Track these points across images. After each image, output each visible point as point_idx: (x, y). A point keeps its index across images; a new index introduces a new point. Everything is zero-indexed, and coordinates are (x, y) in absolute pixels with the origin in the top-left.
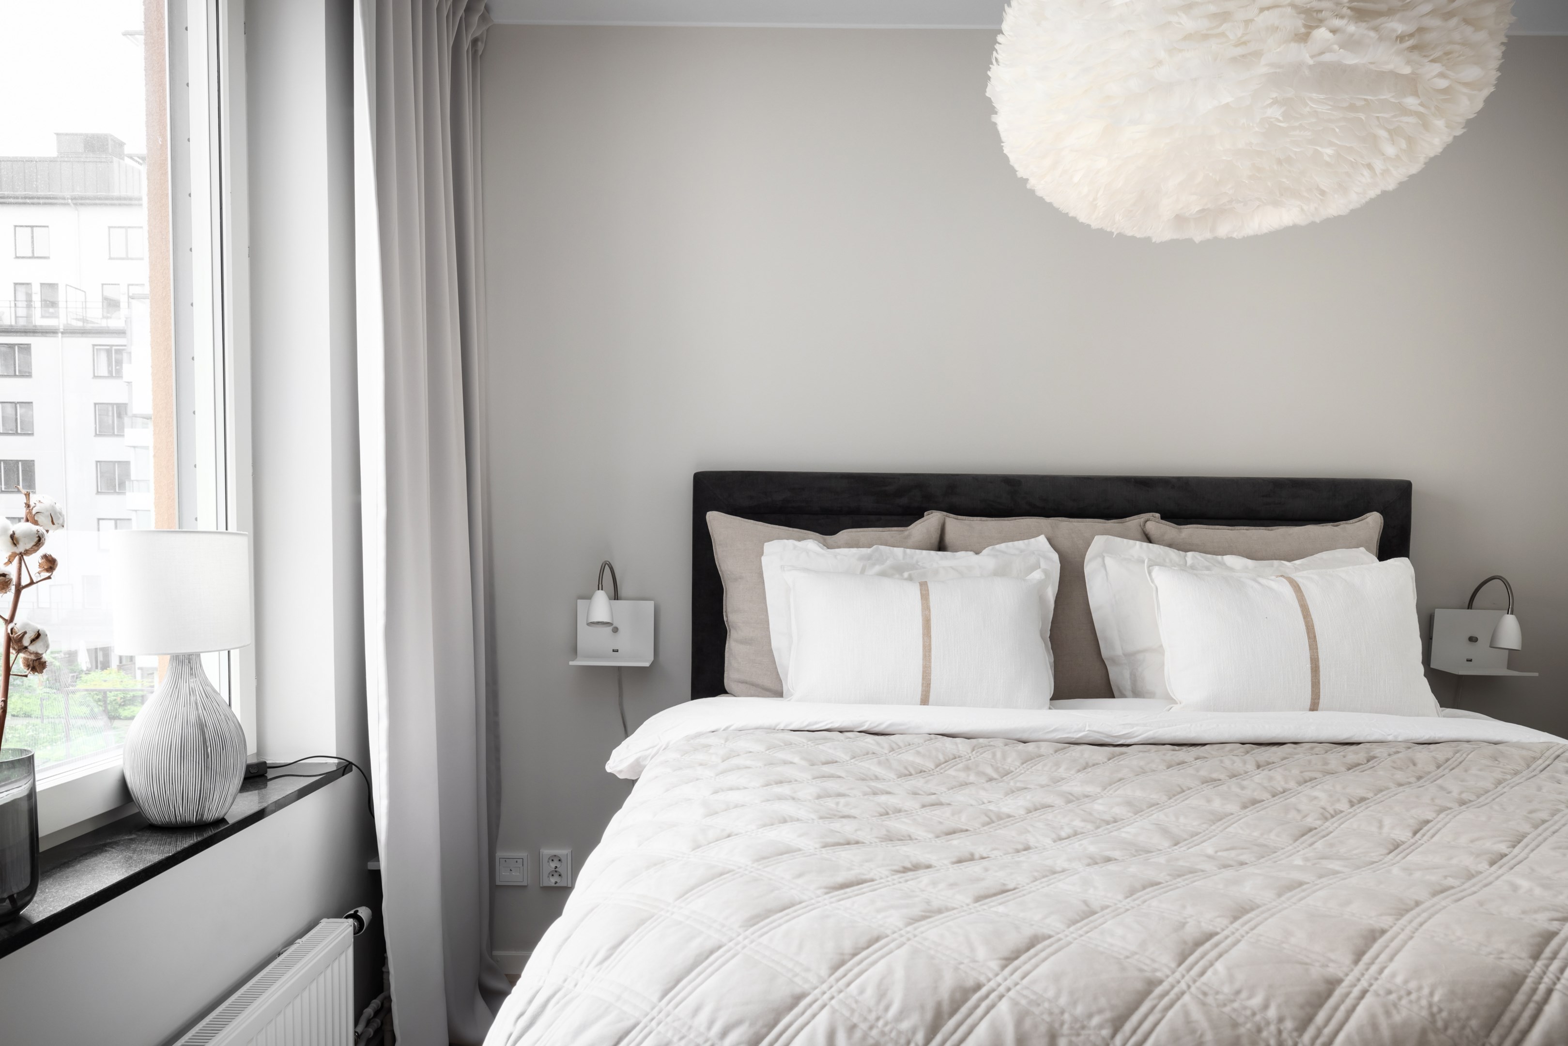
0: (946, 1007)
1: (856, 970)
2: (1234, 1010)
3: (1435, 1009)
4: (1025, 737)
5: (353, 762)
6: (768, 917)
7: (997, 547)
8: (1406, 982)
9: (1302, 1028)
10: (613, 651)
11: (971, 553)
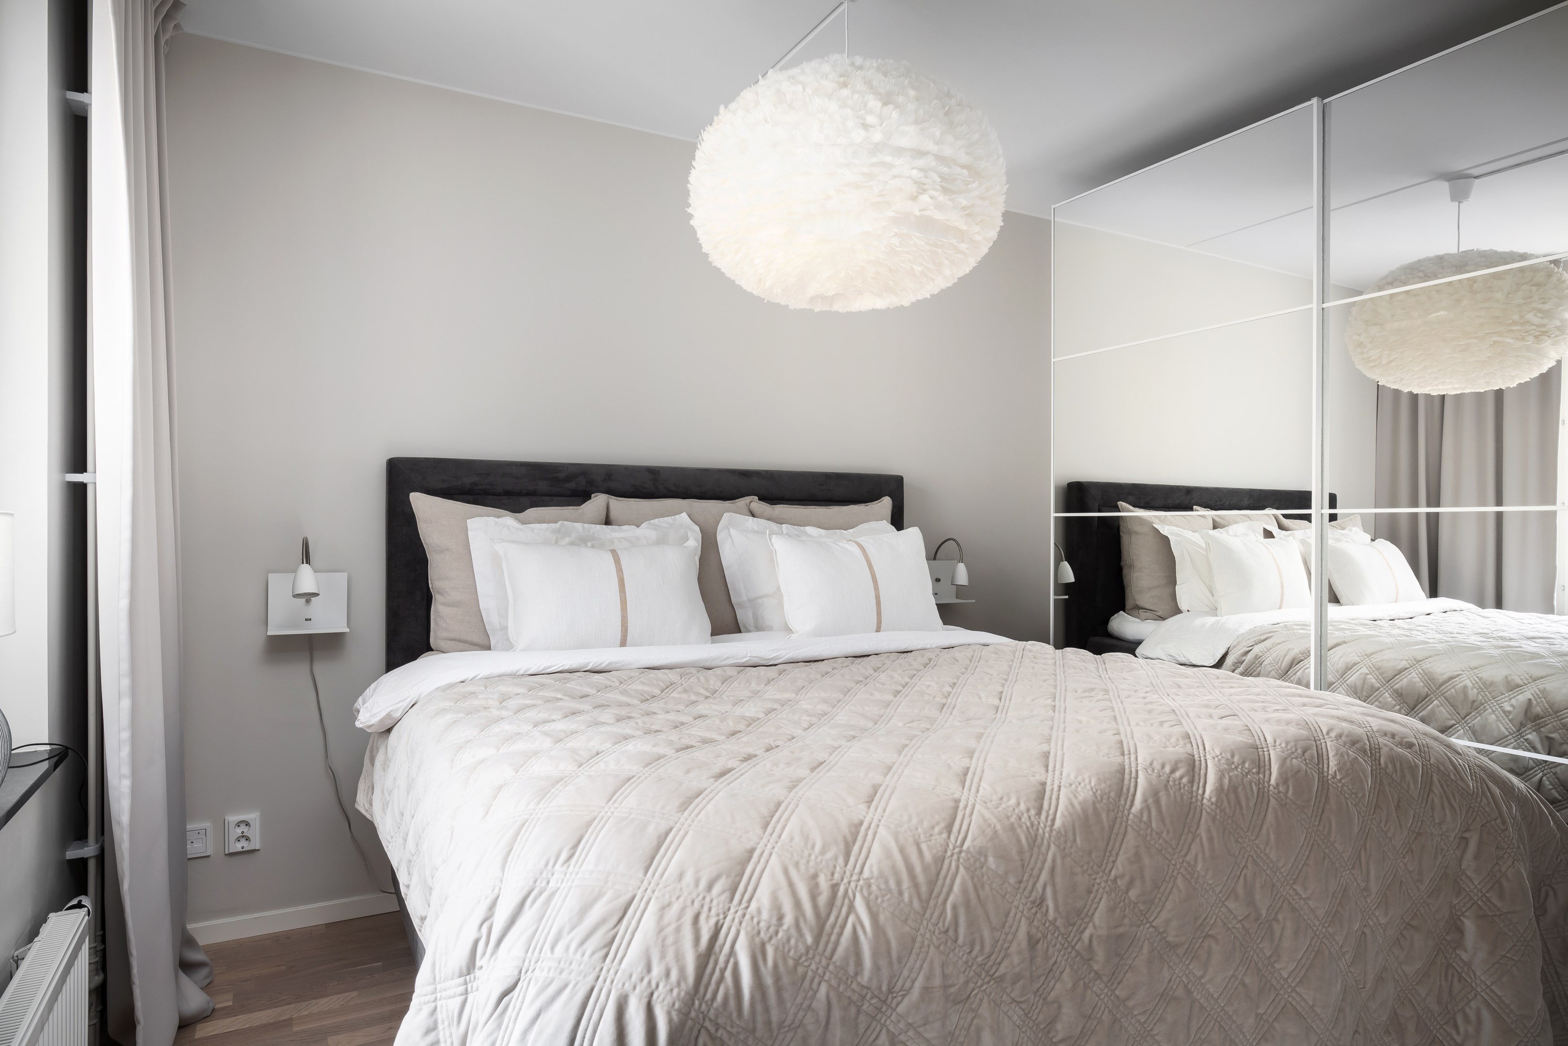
0: (849, 838)
1: (779, 826)
2: (1004, 809)
3: (1094, 790)
4: (707, 664)
5: (69, 746)
6: (691, 803)
7: (652, 521)
8: (1076, 778)
9: (1039, 814)
10: (306, 620)
11: (634, 527)
